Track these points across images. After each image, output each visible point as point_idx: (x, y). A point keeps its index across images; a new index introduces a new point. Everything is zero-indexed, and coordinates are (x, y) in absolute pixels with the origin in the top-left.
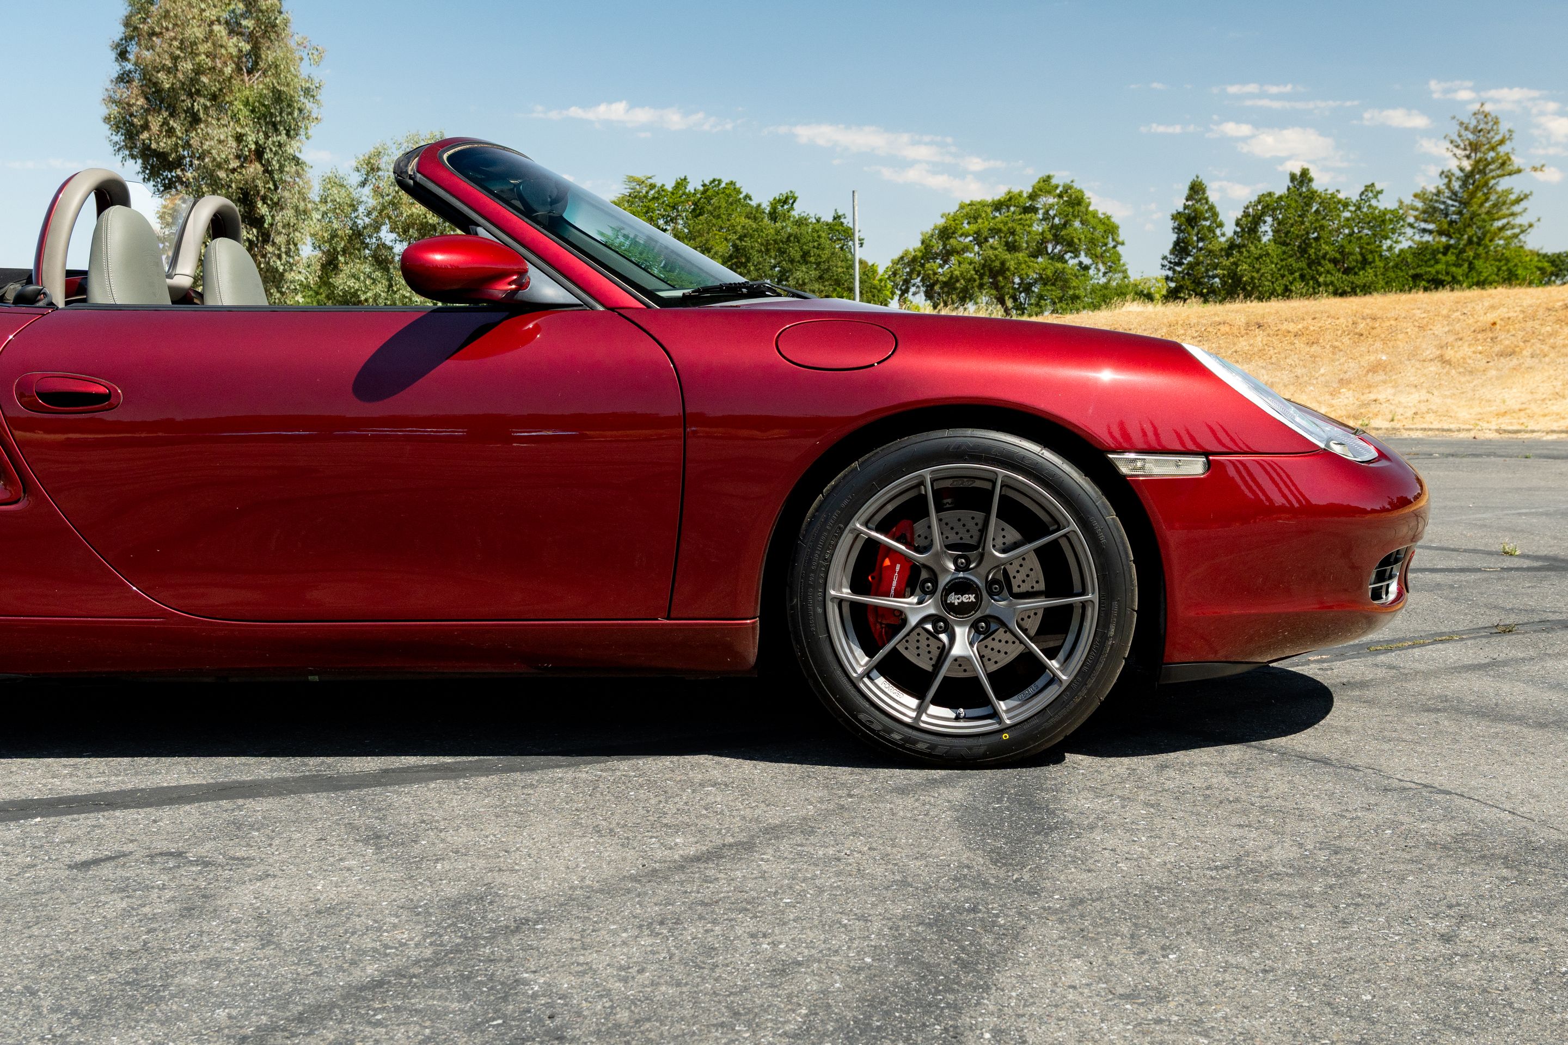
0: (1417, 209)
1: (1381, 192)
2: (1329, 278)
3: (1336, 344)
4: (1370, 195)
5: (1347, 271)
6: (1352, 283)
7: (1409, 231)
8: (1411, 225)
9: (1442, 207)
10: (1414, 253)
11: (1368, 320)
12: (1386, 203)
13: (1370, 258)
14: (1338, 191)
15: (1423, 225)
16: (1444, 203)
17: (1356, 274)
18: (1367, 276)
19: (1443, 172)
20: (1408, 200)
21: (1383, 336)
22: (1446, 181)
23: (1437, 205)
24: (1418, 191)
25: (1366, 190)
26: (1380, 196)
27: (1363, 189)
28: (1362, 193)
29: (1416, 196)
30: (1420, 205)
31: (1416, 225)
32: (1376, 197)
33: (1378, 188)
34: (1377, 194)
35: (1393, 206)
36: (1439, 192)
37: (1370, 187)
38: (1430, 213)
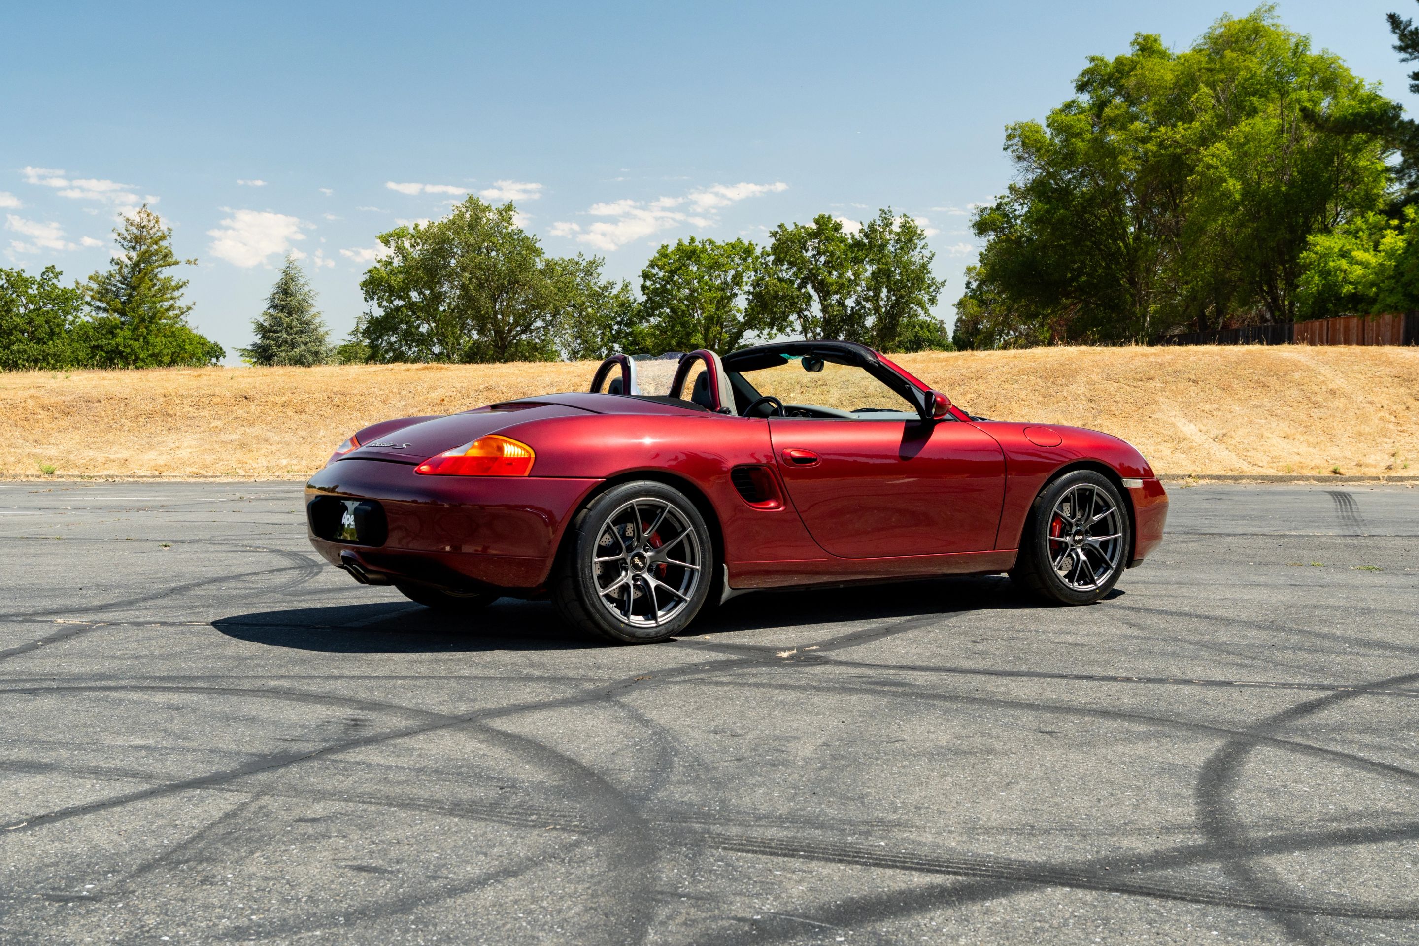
0: (92, 290)
1: (61, 273)
2: (22, 347)
4: (51, 275)
5: (40, 341)
6: (44, 351)
7: (87, 309)
8: (88, 304)
9: (114, 289)
10: (94, 328)
12: (65, 283)
13: (57, 330)
14: (23, 270)
15: (98, 304)
16: (115, 286)
17: (45, 343)
18: (51, 347)
19: (113, 260)
20: (84, 282)
22: (117, 267)
23: (109, 287)
24: (92, 274)
25: (47, 271)
26: (60, 277)
27: (44, 270)
28: (44, 273)
29: (91, 278)
30: (95, 286)
31: (92, 303)
32: (56, 277)
33: (58, 270)
34: (57, 275)
35: (71, 286)
36: (111, 275)
37: (50, 269)
38: (102, 294)
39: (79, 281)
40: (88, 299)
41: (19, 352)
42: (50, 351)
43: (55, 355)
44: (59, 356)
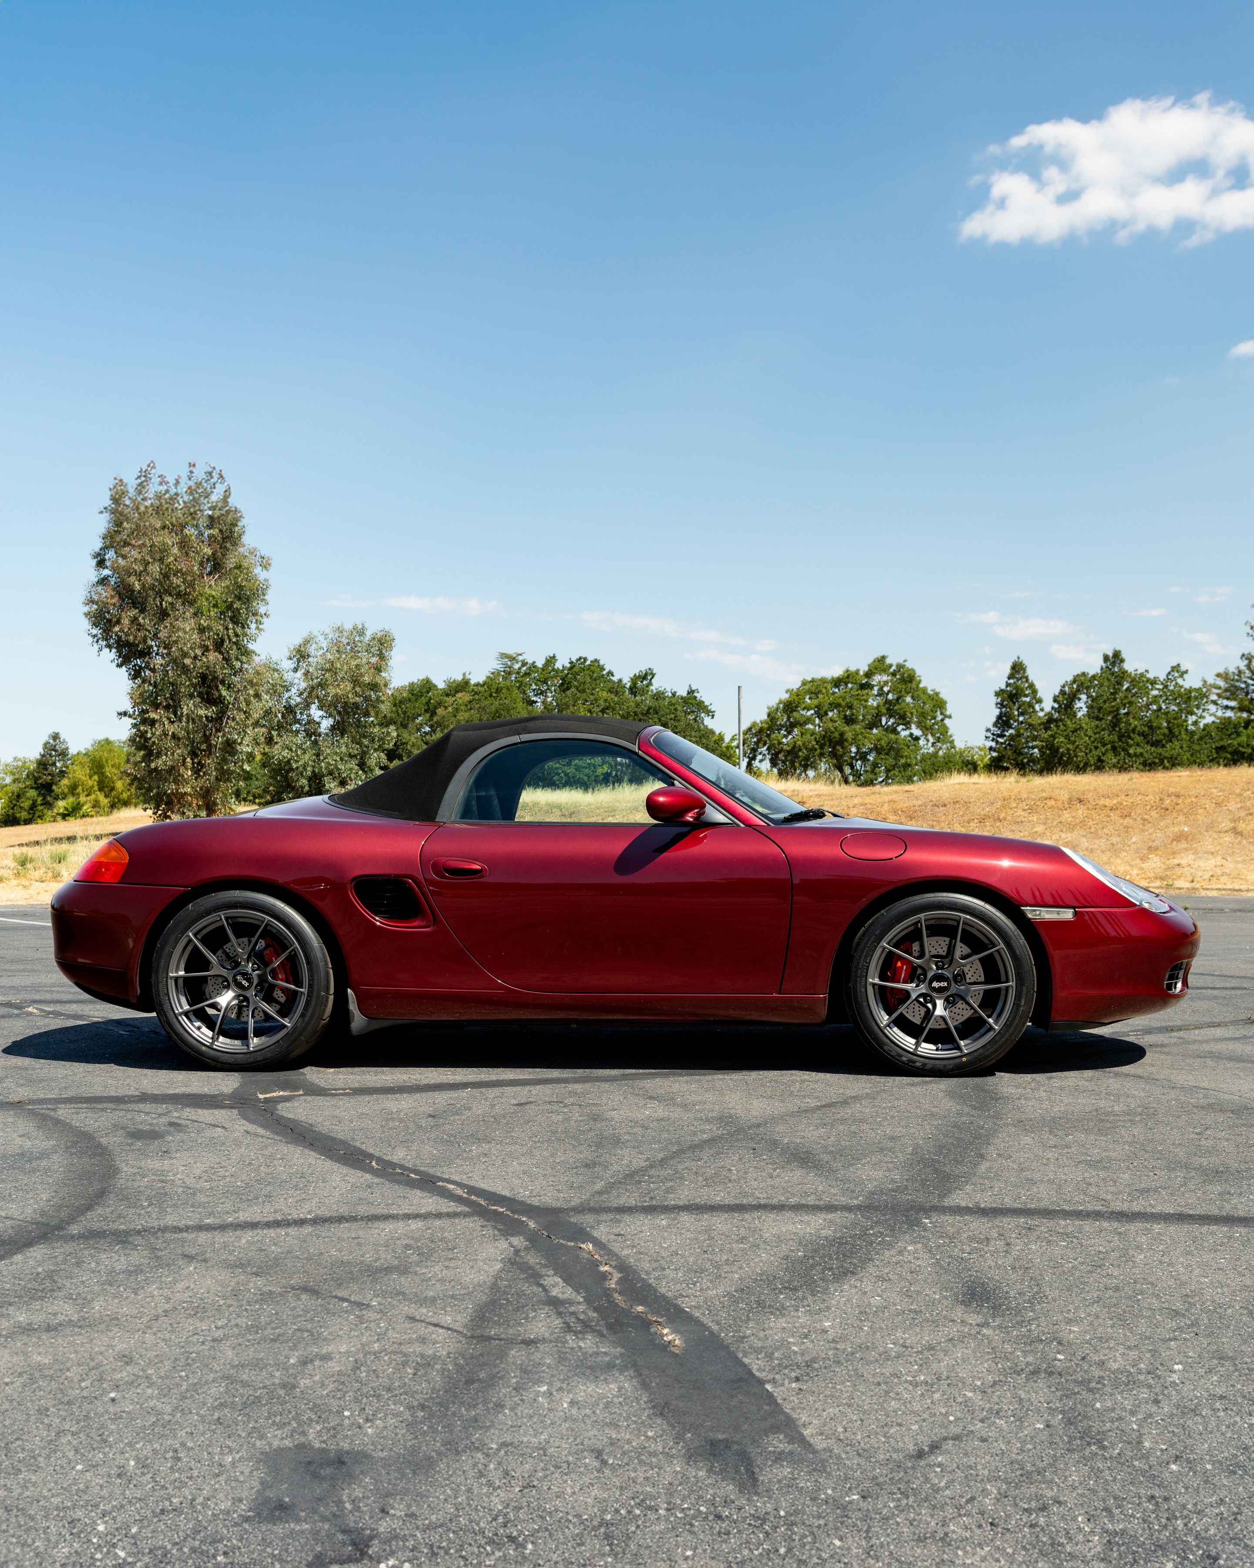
0: (1220, 688)
1: (1186, 672)
2: (1139, 750)
3: (1146, 817)
4: (1176, 674)
5: (1155, 744)
6: (1160, 755)
7: (1212, 708)
8: (1215, 703)
9: (1243, 686)
10: (1218, 728)
11: (1173, 797)
12: (1191, 682)
13: (1176, 731)
14: (1147, 671)
15: (1226, 702)
16: (1245, 682)
17: (1163, 746)
18: (1172, 748)
19: (1243, 655)
20: (1211, 680)
21: (1185, 811)
22: (1246, 662)
23: (1237, 684)
24: (1221, 671)
25: (1172, 671)
26: (1185, 676)
27: (1169, 670)
28: (1169, 673)
29: (1218, 675)
30: (1221, 683)
31: (1219, 702)
32: (1181, 676)
33: (1183, 669)
34: (1183, 674)
35: (1197, 684)
36: (1240, 672)
37: (1175, 668)
38: (1231, 692)
39: (1207, 679)
40: (1214, 697)
41: (1135, 755)
42: (1167, 755)
43: (1171, 758)
44: (1176, 759)
